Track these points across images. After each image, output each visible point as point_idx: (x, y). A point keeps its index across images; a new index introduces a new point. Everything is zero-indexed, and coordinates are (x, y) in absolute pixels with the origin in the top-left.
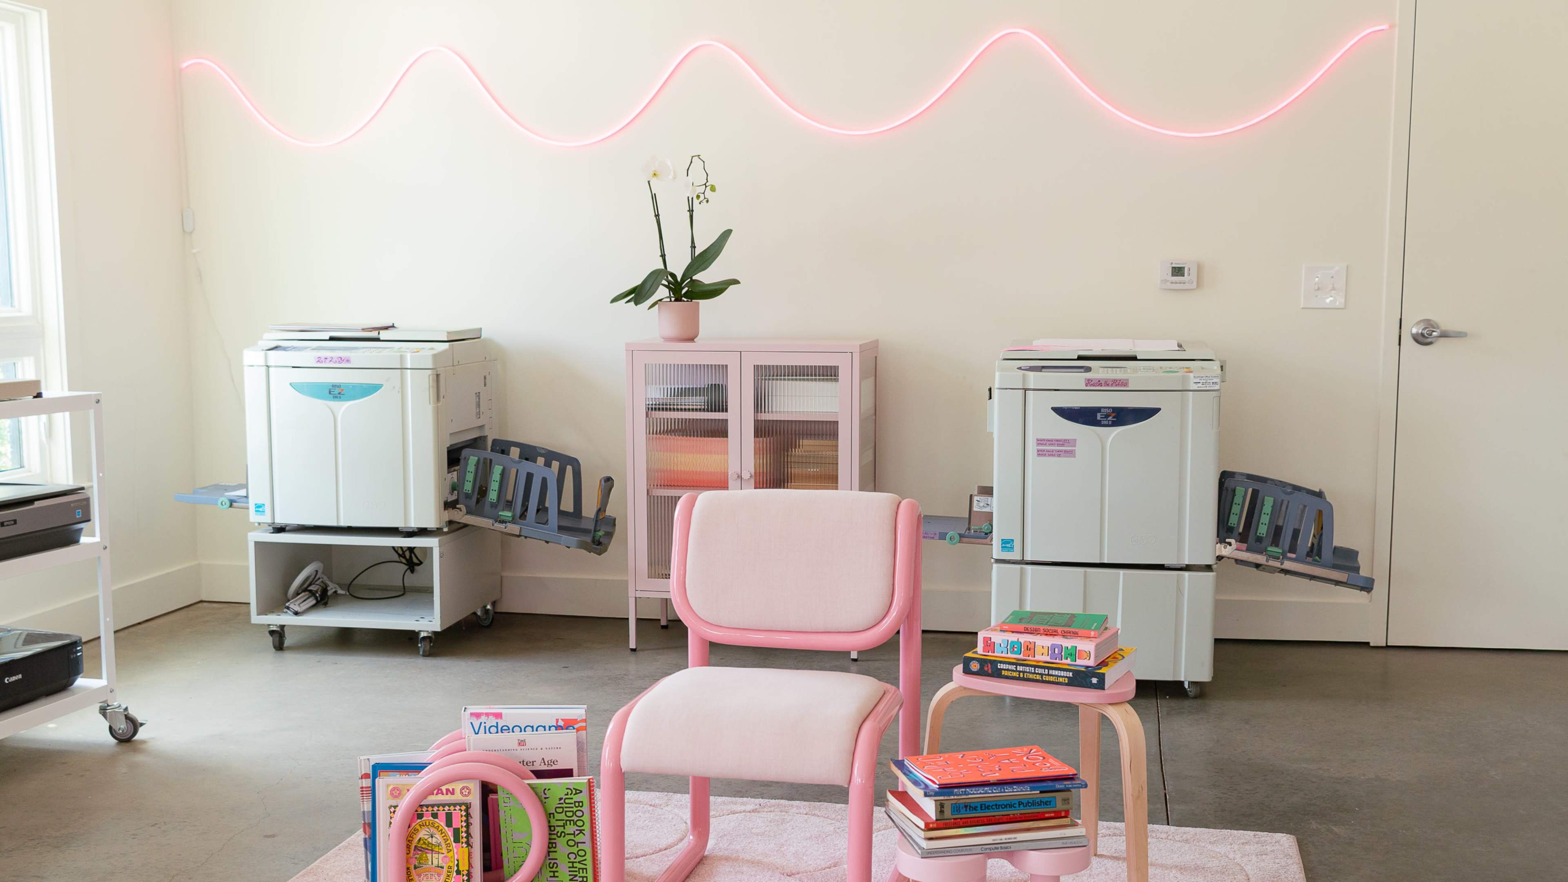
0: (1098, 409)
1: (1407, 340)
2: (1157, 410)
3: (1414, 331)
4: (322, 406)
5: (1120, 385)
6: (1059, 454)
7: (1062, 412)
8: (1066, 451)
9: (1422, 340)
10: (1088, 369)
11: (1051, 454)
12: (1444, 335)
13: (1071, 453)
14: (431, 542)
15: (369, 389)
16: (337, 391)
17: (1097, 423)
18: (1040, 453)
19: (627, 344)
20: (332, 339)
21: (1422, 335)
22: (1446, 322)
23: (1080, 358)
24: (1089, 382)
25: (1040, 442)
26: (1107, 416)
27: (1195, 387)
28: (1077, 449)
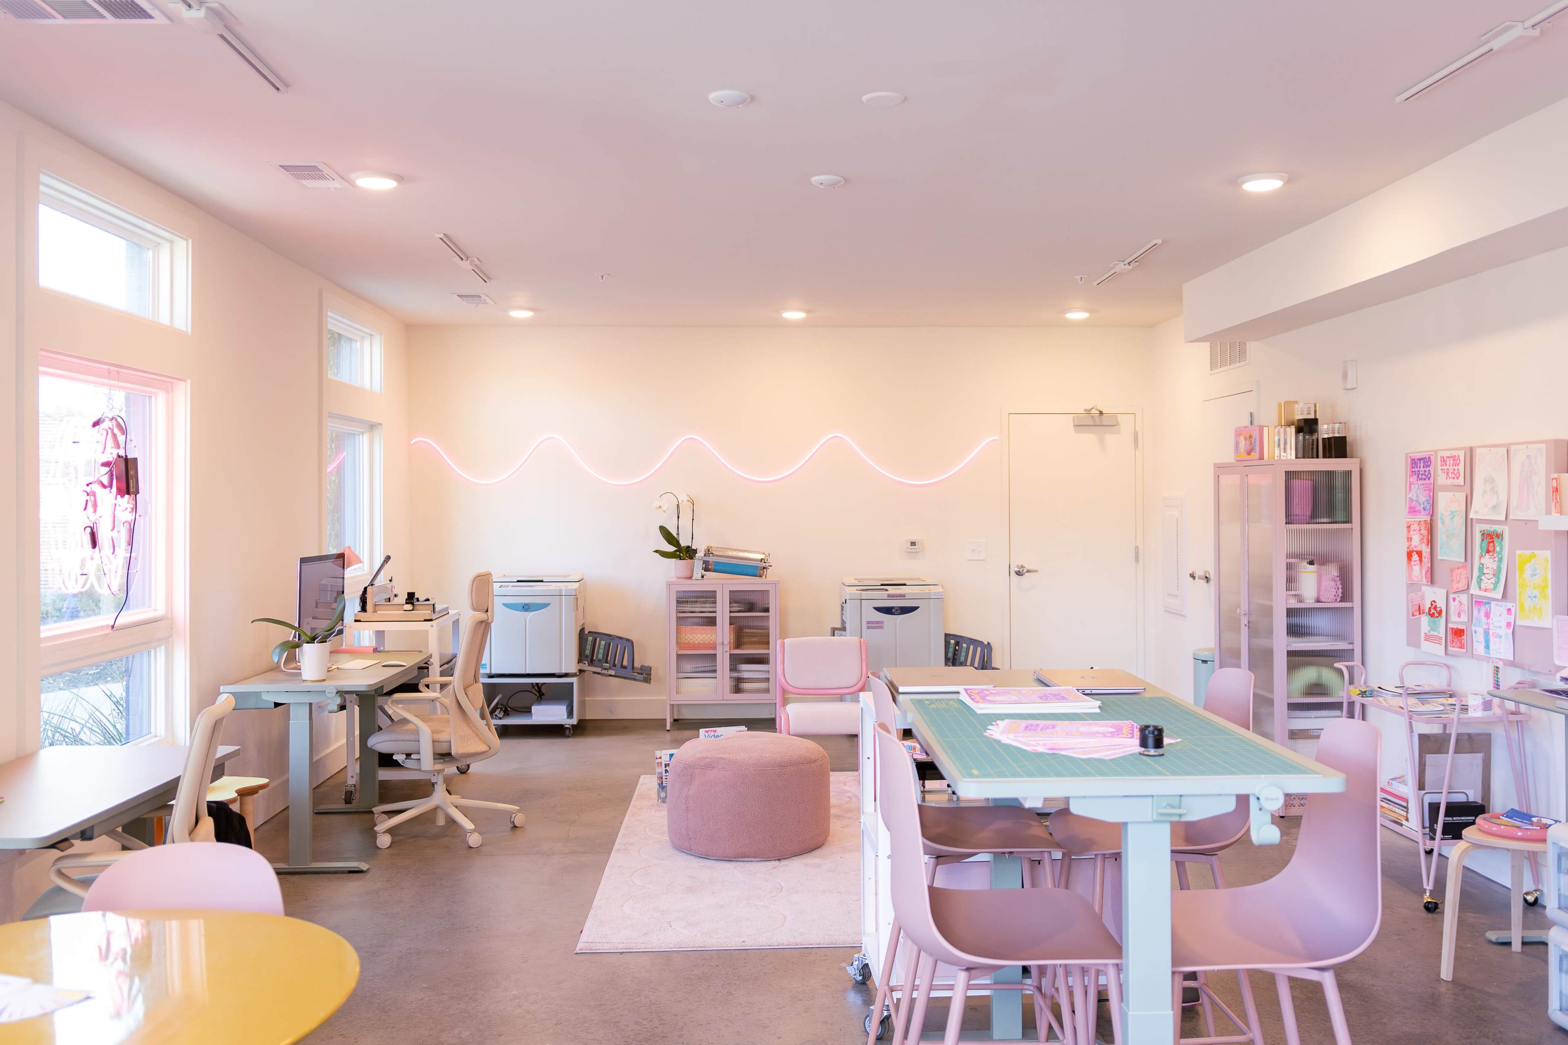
0: (893, 608)
1: (1013, 573)
2: (918, 607)
3: (1016, 569)
4: (521, 614)
5: (902, 596)
6: (876, 628)
7: (879, 609)
8: (879, 627)
9: (1019, 573)
10: (887, 590)
11: (873, 628)
12: (1028, 571)
13: (882, 627)
14: (574, 680)
15: (546, 605)
16: (527, 607)
17: (893, 614)
18: (868, 628)
19: (667, 582)
20: (518, 581)
21: (1019, 571)
22: (1028, 567)
23: (882, 585)
24: (889, 596)
25: (868, 622)
26: (897, 611)
27: (934, 597)
28: (885, 625)
